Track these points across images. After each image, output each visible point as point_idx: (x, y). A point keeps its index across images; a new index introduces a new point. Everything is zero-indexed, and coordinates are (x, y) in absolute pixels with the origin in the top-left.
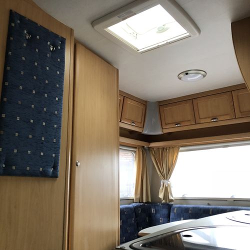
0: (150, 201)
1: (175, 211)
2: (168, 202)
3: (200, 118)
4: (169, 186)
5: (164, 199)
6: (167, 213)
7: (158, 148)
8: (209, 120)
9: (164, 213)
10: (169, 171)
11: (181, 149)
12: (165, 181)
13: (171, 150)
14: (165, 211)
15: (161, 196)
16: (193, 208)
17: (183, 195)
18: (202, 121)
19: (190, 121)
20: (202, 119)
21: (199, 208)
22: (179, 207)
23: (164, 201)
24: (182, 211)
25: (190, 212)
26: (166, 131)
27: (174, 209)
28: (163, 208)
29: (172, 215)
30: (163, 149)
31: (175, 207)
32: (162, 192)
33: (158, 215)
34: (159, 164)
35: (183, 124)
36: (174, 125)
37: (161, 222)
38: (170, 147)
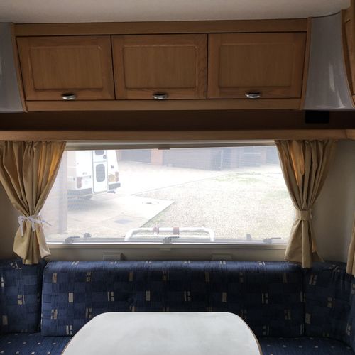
1: (54, 280)
3: (126, 88)
4: (39, 228)
5: (27, 257)
6: (34, 283)
8: (149, 94)
9: (26, 284)
10: (39, 196)
12: (30, 219)
13: (44, 147)
14: (30, 280)
15: (20, 249)
16: (94, 270)
18: (131, 95)
19: (100, 89)
20: (131, 89)
23: (27, 262)
24: (69, 279)
25: (88, 280)
26: (34, 107)
27: (51, 276)
28: (24, 273)
29: (46, 287)
30: (23, 144)
31: (54, 271)
32: (23, 241)
33: (13, 290)
34: (12, 180)
35: (82, 96)
36: (56, 96)
37: (20, 302)
38: (40, 142)
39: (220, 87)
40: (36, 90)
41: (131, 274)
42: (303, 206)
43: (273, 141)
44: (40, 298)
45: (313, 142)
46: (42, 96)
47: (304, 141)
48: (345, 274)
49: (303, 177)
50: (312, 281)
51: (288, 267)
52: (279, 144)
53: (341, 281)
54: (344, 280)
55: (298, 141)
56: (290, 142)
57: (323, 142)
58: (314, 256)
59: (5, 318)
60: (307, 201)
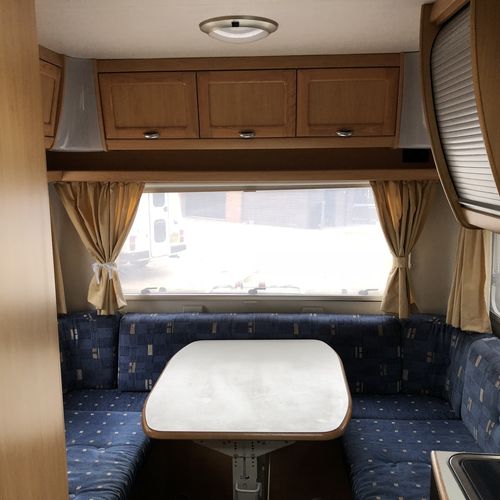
0: (64, 311)
1: (132, 332)
2: (112, 312)
3: (211, 126)
4: (116, 276)
5: (103, 308)
6: (110, 336)
8: (234, 133)
9: (101, 337)
10: (116, 241)
11: (147, 185)
12: (107, 266)
13: (121, 189)
14: (105, 333)
15: (96, 299)
16: (175, 321)
17: (146, 291)
18: (217, 133)
19: (184, 128)
20: (216, 127)
22: (142, 322)
23: (103, 313)
24: (148, 330)
25: (168, 331)
26: (115, 146)
27: (128, 327)
29: (123, 340)
30: (98, 186)
31: (132, 322)
32: (98, 290)
33: (87, 343)
34: (87, 224)
35: (165, 134)
36: (139, 134)
37: (95, 356)
38: (117, 183)
39: (310, 125)
40: (117, 128)
42: (400, 251)
43: (368, 182)
44: (116, 352)
45: (410, 182)
46: (123, 134)
47: (401, 181)
48: (445, 325)
49: (400, 221)
50: (410, 334)
51: (384, 320)
52: (374, 185)
53: (441, 334)
54: (444, 332)
55: (395, 182)
56: (387, 182)
57: (422, 183)
58: (411, 307)
59: (80, 372)
60: (404, 247)
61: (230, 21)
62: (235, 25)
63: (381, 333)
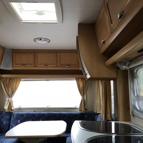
1: (15, 116)
2: (10, 111)
4: (12, 101)
5: (8, 110)
6: (9, 118)
7: (6, 78)
8: (43, 66)
9: (7, 118)
10: (13, 93)
11: (22, 79)
12: (10, 99)
13: (16, 80)
14: (8, 117)
15: (6, 107)
16: (26, 114)
17: (20, 107)
19: (32, 64)
20: (39, 64)
21: (30, 114)
22: (18, 114)
24: (19, 116)
25: (24, 116)
27: (14, 115)
28: (6, 115)
29: (12, 119)
30: (10, 79)
31: (15, 114)
32: (7, 105)
33: (3, 119)
34: (6, 88)
35: (27, 66)
36: (21, 66)
37: (4, 123)
38: (15, 78)
39: (60, 64)
40: (16, 64)
41: (37, 115)
43: (75, 79)
44: (10, 122)
46: (17, 66)
49: (82, 87)
50: (86, 116)
51: (79, 113)
55: (81, 78)
58: (86, 109)
60: (83, 94)
61: (39, 39)
62: (41, 40)
63: (79, 116)
